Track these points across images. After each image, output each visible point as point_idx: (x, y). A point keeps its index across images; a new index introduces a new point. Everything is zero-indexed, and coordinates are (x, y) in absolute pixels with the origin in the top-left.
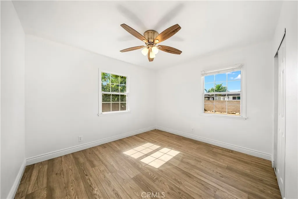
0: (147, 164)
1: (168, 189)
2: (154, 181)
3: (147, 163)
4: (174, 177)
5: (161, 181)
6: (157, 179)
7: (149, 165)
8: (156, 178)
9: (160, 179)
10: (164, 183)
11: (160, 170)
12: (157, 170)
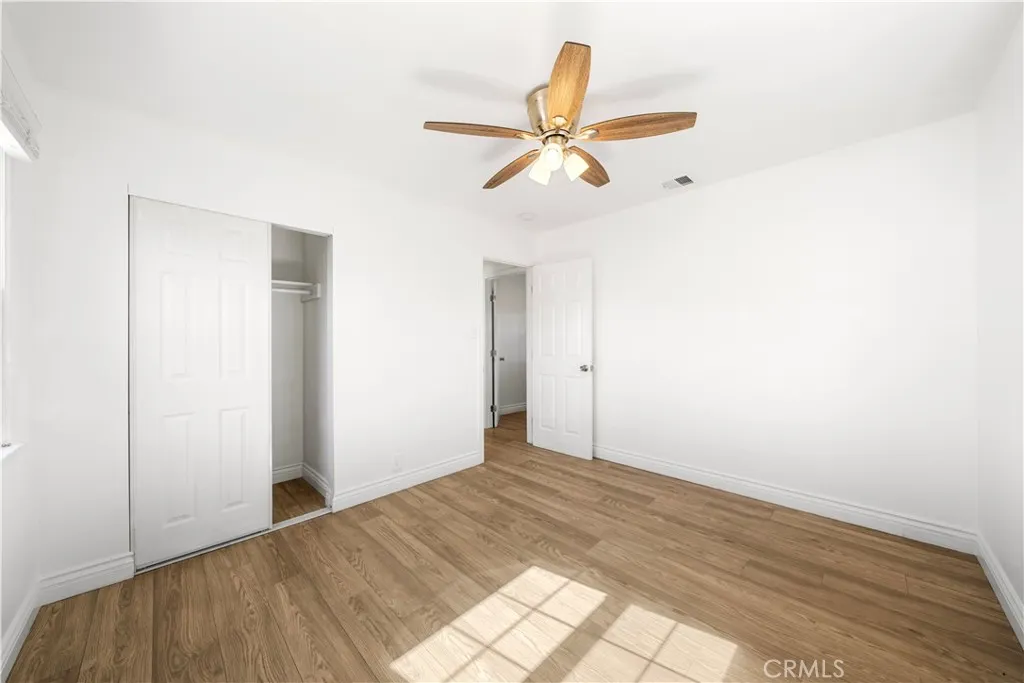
0: (572, 579)
1: (512, 526)
2: (544, 537)
3: (574, 584)
4: (492, 546)
5: (527, 537)
6: (536, 542)
7: (567, 577)
8: (539, 544)
9: (529, 541)
10: (520, 534)
11: (526, 562)
12: (534, 562)
